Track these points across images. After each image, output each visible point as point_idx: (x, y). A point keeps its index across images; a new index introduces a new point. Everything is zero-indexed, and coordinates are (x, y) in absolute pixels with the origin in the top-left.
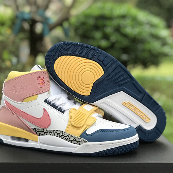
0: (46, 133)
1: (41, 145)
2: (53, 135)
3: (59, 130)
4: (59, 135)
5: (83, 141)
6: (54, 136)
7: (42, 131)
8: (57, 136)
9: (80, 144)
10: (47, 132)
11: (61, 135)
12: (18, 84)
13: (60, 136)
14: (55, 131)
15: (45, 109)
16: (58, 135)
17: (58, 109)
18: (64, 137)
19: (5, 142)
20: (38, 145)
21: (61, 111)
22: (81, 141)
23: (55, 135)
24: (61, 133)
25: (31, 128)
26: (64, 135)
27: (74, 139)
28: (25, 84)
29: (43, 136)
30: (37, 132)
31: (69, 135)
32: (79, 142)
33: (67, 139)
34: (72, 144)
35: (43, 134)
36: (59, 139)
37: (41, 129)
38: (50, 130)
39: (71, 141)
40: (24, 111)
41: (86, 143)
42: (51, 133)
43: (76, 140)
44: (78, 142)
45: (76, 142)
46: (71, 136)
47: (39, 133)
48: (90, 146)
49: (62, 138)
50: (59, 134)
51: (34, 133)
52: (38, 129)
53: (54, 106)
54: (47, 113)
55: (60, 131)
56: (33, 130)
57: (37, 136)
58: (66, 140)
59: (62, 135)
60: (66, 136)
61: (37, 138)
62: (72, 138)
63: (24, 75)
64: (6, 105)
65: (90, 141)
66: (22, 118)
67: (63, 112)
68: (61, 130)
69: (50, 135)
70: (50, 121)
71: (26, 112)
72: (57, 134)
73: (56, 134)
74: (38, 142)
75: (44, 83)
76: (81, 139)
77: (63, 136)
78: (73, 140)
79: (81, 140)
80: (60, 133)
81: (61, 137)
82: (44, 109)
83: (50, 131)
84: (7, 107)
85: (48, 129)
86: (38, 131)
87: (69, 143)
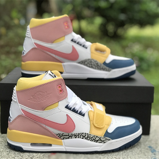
0: (71, 136)
1: (66, 148)
2: (78, 138)
3: (84, 132)
4: (85, 137)
5: (108, 139)
7: (66, 136)
8: (83, 138)
9: (104, 143)
10: (72, 135)
12: (37, 93)
14: (80, 135)
15: (68, 115)
16: (83, 137)
17: (78, 113)
18: (90, 138)
19: (24, 149)
20: (63, 149)
21: (82, 114)
22: (105, 140)
23: (80, 138)
25: (55, 134)
26: (90, 137)
27: (100, 139)
28: (46, 93)
29: (68, 140)
30: (61, 136)
31: (94, 136)
32: (104, 141)
33: (93, 140)
34: (97, 144)
35: (67, 138)
36: (84, 140)
37: (65, 134)
38: (76, 133)
39: (96, 141)
40: (46, 118)
41: (110, 141)
42: (77, 136)
43: (101, 140)
44: (102, 141)
45: (101, 141)
46: (97, 137)
47: (62, 137)
48: (113, 143)
50: (85, 136)
51: (58, 137)
52: (63, 134)
53: (74, 111)
54: (71, 118)
56: (57, 135)
57: (60, 140)
58: (92, 141)
59: (88, 137)
60: (92, 138)
61: (62, 142)
62: (97, 139)
63: (43, 85)
64: (24, 114)
65: (113, 139)
66: (44, 125)
67: (83, 115)
68: (87, 133)
69: (76, 138)
70: (75, 125)
71: (48, 120)
72: (83, 136)
73: (82, 137)
74: (62, 145)
75: (62, 90)
76: (105, 138)
77: (89, 138)
78: (99, 140)
80: (86, 135)
81: (87, 139)
82: (67, 115)
83: (75, 135)
84: (26, 116)
85: (73, 133)
86: (63, 136)
87: (95, 143)
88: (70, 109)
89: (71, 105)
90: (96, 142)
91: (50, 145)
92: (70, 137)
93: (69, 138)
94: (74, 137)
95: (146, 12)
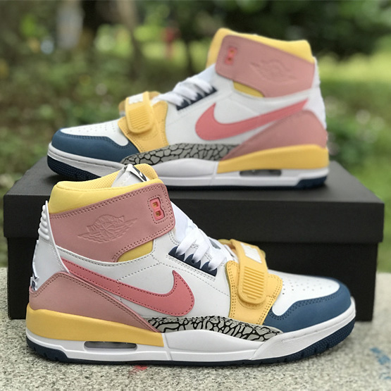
0: (184, 325)
1: (172, 352)
2: (202, 328)
3: (217, 315)
4: (217, 326)
5: (273, 332)
6: (203, 331)
7: (172, 323)
8: (212, 329)
9: (265, 340)
10: (186, 322)
11: (221, 325)
12: (101, 219)
13: (220, 329)
14: (206, 320)
15: (176, 273)
16: (214, 326)
18: (230, 329)
19: (69, 356)
20: (164, 355)
21: (209, 270)
22: (267, 333)
23: (206, 327)
24: (222, 322)
25: (144, 319)
26: (229, 326)
27: (254, 332)
28: (122, 219)
29: (176, 333)
30: (159, 325)
31: (240, 324)
32: (263, 336)
33: (238, 332)
34: (248, 342)
35: (174, 329)
36: (216, 335)
37: (170, 318)
38: (195, 317)
39: (246, 336)
40: (122, 281)
41: (278, 336)
42: (198, 324)
43: (256, 334)
44: (260, 336)
45: (258, 337)
46: (247, 325)
47: (163, 327)
48: (287, 341)
49: (225, 332)
50: (217, 324)
51: (152, 328)
52: (164, 318)
53: (191, 262)
54: (183, 280)
55: (219, 317)
56: (149, 321)
57: (157, 334)
58: (235, 336)
59: (225, 326)
60: (235, 328)
61: (161, 339)
62: (248, 330)
64: (68, 271)
65: (285, 331)
66: (119, 298)
67: (214, 273)
68: (222, 316)
69: (195, 328)
71: (128, 284)
72: (213, 324)
73: (210, 326)
74: (162, 346)
75: (162, 212)
76: (267, 328)
77: (227, 329)
78: (251, 333)
79: (268, 330)
80: (219, 322)
81: (223, 331)
82: (174, 272)
83: (194, 321)
84: (73, 276)
85: (189, 316)
86: (163, 323)
87: (242, 340)
88: (181, 258)
89: (183, 248)
90: (246, 338)
91: (133, 346)
92: (181, 325)
93: (178, 329)
94: (190, 325)
95: (352, 21)
